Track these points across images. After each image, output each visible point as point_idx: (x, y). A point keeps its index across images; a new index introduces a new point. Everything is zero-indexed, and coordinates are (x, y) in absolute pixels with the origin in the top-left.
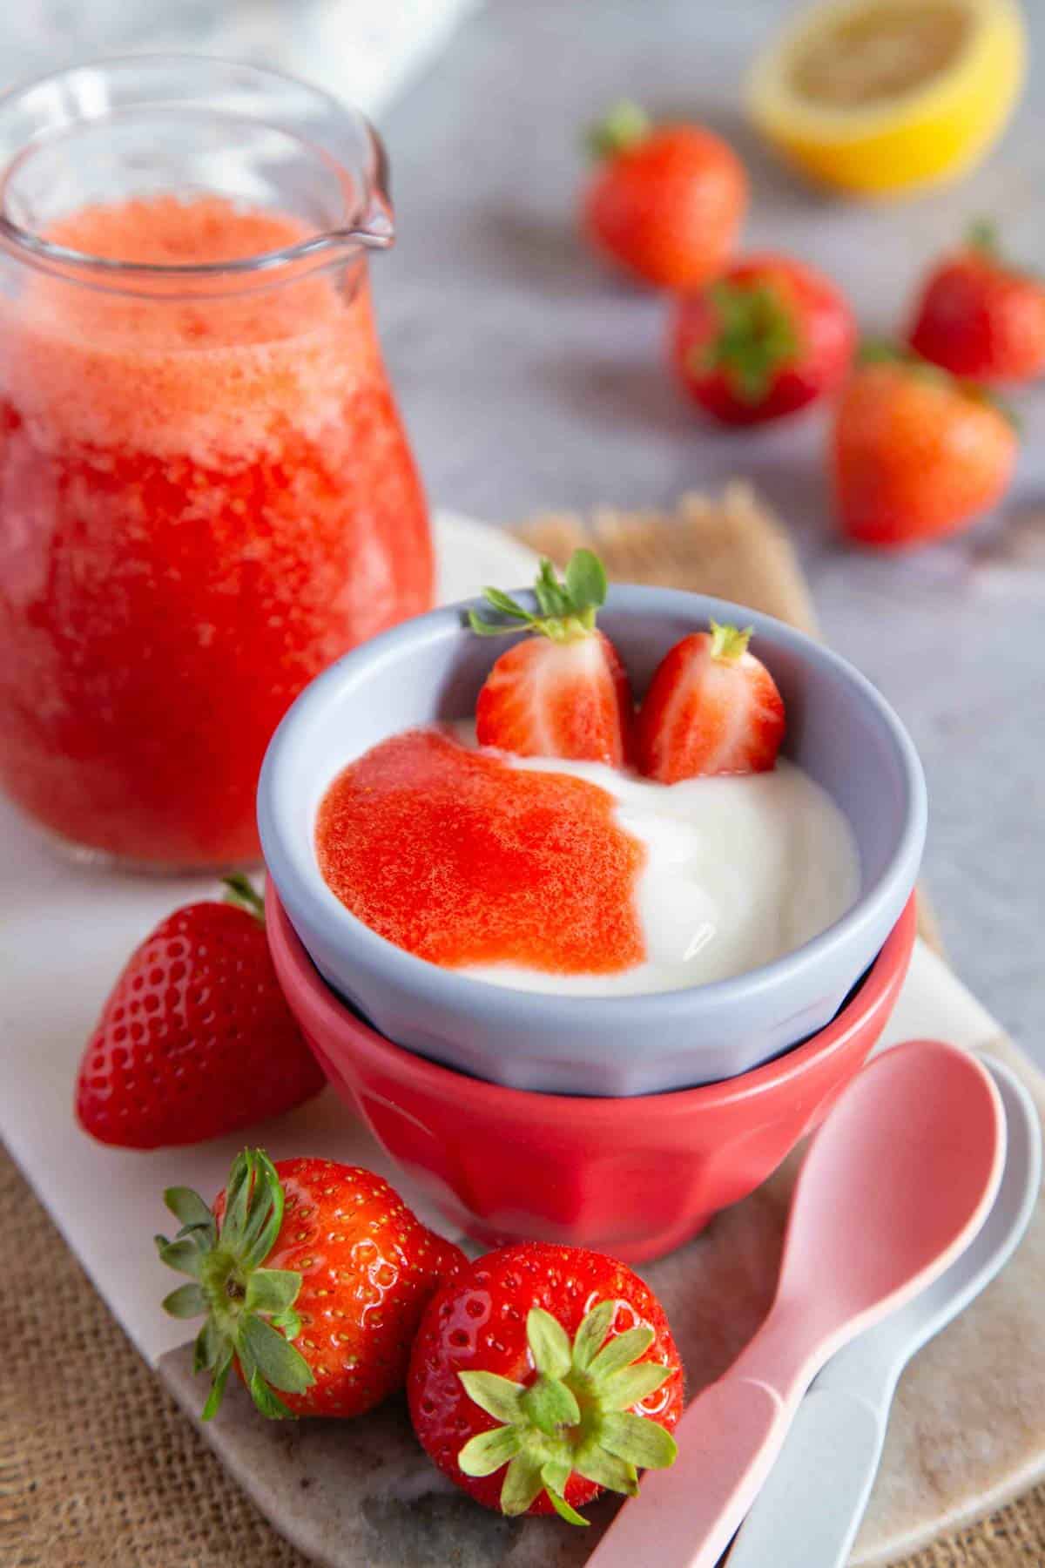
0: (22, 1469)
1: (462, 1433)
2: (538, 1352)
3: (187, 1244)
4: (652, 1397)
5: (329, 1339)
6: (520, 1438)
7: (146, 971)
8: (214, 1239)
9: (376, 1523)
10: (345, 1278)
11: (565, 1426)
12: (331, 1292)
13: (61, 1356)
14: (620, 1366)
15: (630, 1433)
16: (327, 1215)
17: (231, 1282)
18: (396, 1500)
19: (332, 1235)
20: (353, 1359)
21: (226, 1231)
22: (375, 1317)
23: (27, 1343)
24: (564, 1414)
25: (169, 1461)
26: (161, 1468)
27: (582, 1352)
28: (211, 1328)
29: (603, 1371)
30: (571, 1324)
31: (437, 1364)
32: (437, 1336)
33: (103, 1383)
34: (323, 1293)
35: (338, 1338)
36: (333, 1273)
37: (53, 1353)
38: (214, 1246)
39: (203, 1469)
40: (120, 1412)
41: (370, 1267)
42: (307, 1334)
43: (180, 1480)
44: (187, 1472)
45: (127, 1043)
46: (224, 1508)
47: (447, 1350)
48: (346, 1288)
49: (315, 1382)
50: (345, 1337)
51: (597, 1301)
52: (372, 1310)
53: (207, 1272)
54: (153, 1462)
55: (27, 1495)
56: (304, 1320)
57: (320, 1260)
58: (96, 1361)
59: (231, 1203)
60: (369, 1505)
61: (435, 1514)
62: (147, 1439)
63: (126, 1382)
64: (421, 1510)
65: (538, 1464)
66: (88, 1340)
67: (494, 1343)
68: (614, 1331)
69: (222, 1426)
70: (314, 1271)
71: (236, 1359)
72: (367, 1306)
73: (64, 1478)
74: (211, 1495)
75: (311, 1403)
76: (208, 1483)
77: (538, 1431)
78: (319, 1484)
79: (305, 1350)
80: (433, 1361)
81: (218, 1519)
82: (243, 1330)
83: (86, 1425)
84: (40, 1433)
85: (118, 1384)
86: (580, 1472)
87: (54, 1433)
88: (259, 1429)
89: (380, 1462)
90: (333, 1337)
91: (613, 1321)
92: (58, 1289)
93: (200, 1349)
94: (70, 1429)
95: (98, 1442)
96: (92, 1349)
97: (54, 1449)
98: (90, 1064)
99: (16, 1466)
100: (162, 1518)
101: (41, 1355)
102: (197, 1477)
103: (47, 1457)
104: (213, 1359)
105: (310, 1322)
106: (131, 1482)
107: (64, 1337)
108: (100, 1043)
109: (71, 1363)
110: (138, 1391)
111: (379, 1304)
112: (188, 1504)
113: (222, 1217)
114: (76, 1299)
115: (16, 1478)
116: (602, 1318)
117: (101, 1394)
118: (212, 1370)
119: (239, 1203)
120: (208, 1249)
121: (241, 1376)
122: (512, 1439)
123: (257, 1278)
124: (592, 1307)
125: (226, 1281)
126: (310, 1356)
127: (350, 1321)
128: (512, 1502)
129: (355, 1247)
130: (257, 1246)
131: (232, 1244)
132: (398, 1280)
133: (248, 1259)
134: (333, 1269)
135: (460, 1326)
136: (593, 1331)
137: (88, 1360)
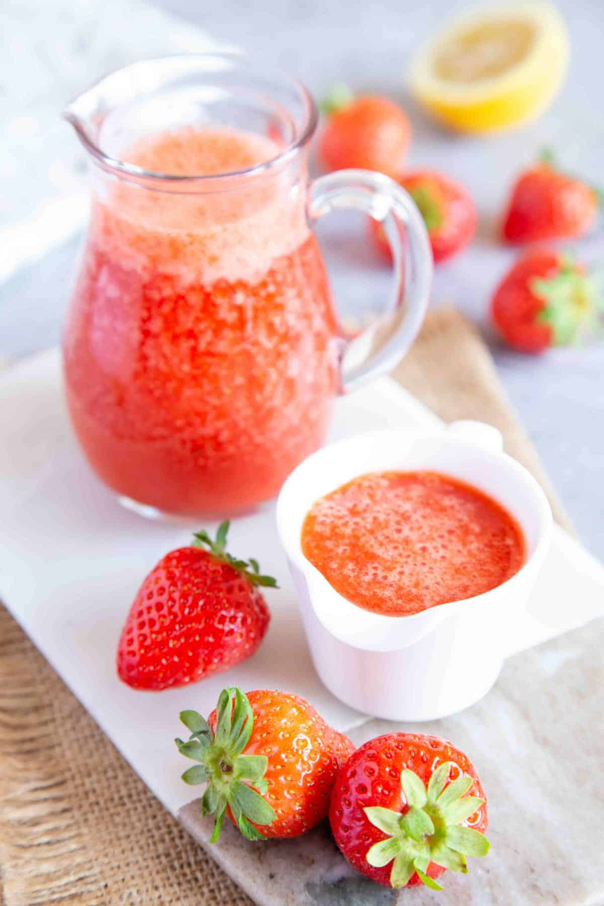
0: (99, 876)
1: (367, 842)
2: (408, 794)
3: (195, 742)
4: (472, 816)
5: (283, 793)
6: (401, 843)
7: (154, 588)
8: (212, 738)
9: (316, 897)
10: (290, 758)
11: (426, 836)
12: (283, 766)
13: (112, 811)
14: (455, 799)
15: (462, 837)
16: (277, 722)
17: (223, 763)
18: (324, 883)
19: (282, 733)
20: (298, 804)
21: (219, 734)
22: (309, 779)
23: (91, 805)
24: (425, 828)
25: (182, 867)
26: (178, 871)
27: (433, 792)
28: (211, 789)
29: (445, 803)
30: (426, 777)
31: (349, 805)
32: (348, 789)
33: (137, 824)
34: (279, 767)
35: (288, 793)
36: (283, 756)
37: (107, 809)
38: (213, 742)
39: (202, 870)
40: (150, 841)
41: (304, 751)
42: (272, 791)
43: (189, 877)
44: (193, 873)
45: (146, 630)
46: (216, 891)
47: (354, 795)
48: (290, 764)
49: (277, 818)
50: (292, 792)
51: (439, 763)
52: (307, 775)
53: (208, 758)
54: (173, 868)
55: (104, 891)
56: (269, 783)
57: (275, 749)
58: (132, 812)
59: (220, 718)
60: (309, 886)
61: (348, 890)
62: (168, 855)
63: (151, 823)
64: (340, 886)
65: (412, 858)
66: (126, 800)
67: (382, 791)
68: (449, 780)
69: (221, 846)
70: (273, 754)
71: (228, 808)
72: (303, 774)
73: (123, 880)
74: (209, 885)
75: (273, 830)
76: (206, 879)
77: (410, 839)
78: (280, 875)
79: (270, 800)
80: (347, 802)
81: (215, 898)
82: (233, 790)
83: (132, 849)
84: (106, 855)
85: (147, 825)
86: (434, 861)
87: (114, 855)
88: (242, 847)
89: (313, 862)
90: (285, 792)
91: (448, 774)
92: (105, 772)
93: (205, 803)
94: (123, 852)
95: (140, 859)
96: (129, 805)
97: (115, 864)
98: (125, 643)
99: (95, 875)
100: (182, 899)
101: (100, 811)
102: (199, 875)
103: (112, 869)
104: (213, 807)
105: (272, 784)
106: (162, 879)
107: (112, 800)
108: (130, 631)
109: (118, 814)
110: (159, 828)
111: (310, 772)
112: (196, 890)
113: (215, 726)
114: (116, 777)
115: (95, 881)
116: (443, 773)
117: (138, 831)
118: (213, 814)
119: (225, 718)
120: (209, 744)
121: (232, 817)
122: (396, 844)
123: (238, 760)
124: (436, 767)
125: (220, 763)
126: (273, 804)
127: (295, 782)
128: (397, 880)
129: (296, 739)
130: (238, 742)
131: (223, 742)
132: (320, 758)
133: (232, 750)
134: (284, 753)
135: (361, 782)
136: (438, 780)
137: (128, 811)
